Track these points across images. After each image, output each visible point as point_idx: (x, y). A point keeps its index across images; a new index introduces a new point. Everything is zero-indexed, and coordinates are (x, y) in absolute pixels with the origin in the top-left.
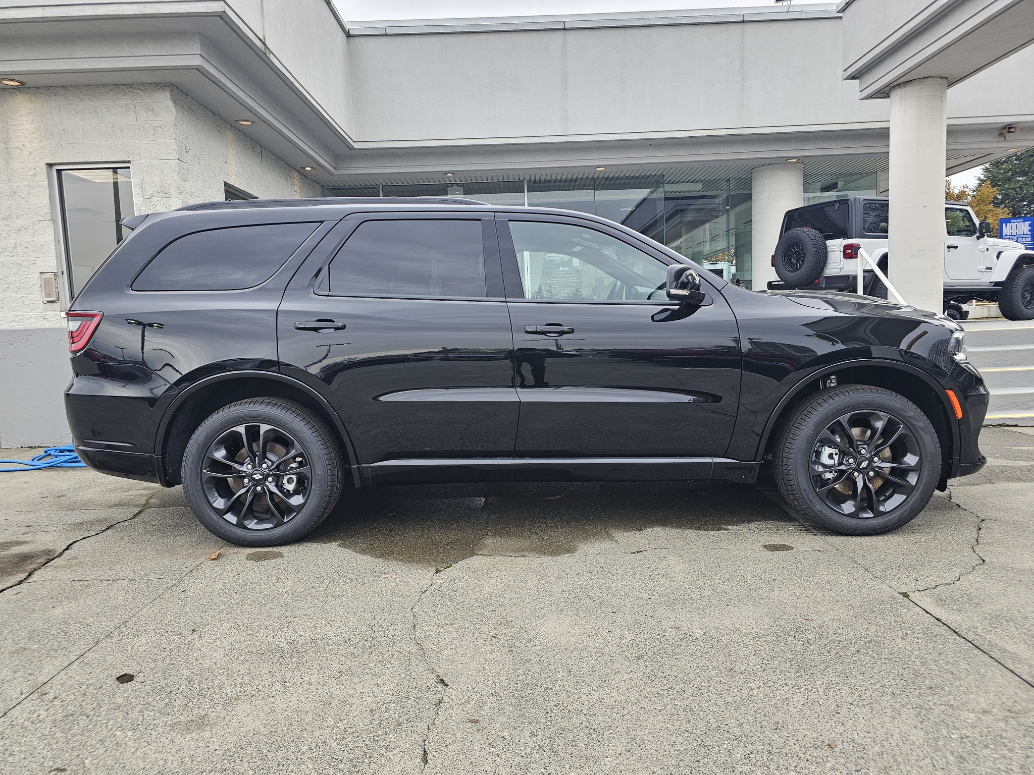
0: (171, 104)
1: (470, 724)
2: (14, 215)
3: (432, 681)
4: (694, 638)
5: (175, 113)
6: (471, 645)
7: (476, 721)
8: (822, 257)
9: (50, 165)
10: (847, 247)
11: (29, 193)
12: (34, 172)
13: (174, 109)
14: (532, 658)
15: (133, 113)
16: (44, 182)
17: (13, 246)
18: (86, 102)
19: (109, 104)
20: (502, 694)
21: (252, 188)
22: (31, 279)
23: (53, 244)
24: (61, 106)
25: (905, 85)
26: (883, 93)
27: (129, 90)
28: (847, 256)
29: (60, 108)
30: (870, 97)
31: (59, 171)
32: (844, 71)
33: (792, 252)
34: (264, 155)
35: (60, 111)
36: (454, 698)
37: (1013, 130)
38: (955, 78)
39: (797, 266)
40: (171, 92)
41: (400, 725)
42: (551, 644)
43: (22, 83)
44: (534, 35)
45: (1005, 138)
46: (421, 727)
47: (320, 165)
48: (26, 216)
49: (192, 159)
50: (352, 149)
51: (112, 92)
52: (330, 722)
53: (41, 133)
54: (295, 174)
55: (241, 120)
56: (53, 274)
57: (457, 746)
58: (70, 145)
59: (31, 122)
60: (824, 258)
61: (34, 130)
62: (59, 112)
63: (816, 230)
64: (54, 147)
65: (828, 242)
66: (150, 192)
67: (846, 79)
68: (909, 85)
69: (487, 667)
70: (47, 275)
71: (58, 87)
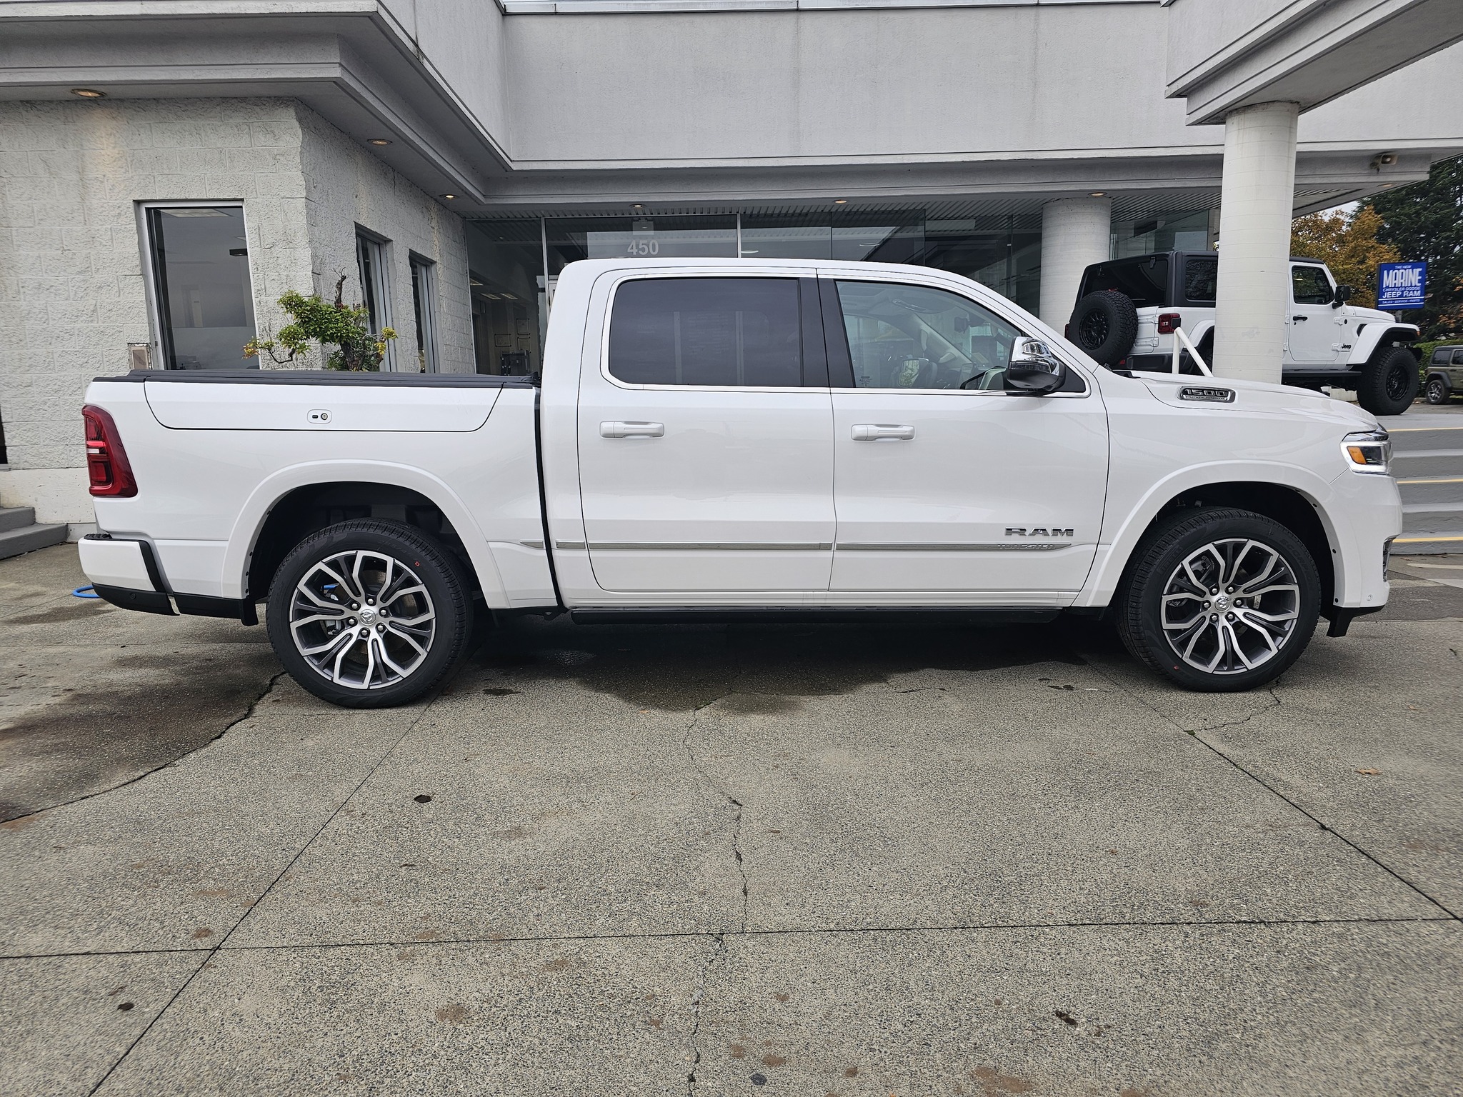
0: (296, 124)
1: (772, 834)
2: (93, 267)
3: (725, 802)
4: (976, 769)
5: (301, 136)
6: (755, 773)
7: (778, 832)
8: (1132, 328)
9: (138, 203)
10: (1163, 318)
11: (112, 239)
12: (118, 211)
13: (300, 131)
14: (818, 784)
15: (247, 136)
16: (131, 225)
17: (92, 308)
18: (184, 120)
19: (215, 122)
20: (796, 812)
21: (385, 228)
22: (117, 352)
23: (145, 306)
24: (152, 125)
25: (1244, 111)
26: (1216, 118)
27: (242, 105)
28: (1163, 330)
29: (151, 126)
30: (1201, 122)
31: (148, 210)
32: (1168, 86)
33: (1092, 322)
34: (397, 182)
35: (151, 131)
36: (752, 815)
37: (1388, 160)
38: (1309, 103)
39: (1098, 340)
40: (296, 109)
41: (707, 834)
42: (834, 772)
43: (101, 94)
44: (757, 19)
45: (1378, 170)
46: (728, 835)
47: (466, 193)
48: (108, 269)
49: (321, 195)
50: (508, 170)
51: (218, 107)
52: (641, 832)
53: (126, 160)
54: (432, 204)
55: (376, 140)
56: (145, 345)
57: (766, 850)
58: (164, 176)
59: (112, 145)
60: (1134, 331)
61: (117, 156)
62: (150, 133)
63: (1124, 293)
64: (144, 179)
65: (1140, 311)
66: (269, 241)
67: (1170, 97)
68: (1249, 111)
69: (776, 791)
70: (137, 347)
71: (149, 100)
